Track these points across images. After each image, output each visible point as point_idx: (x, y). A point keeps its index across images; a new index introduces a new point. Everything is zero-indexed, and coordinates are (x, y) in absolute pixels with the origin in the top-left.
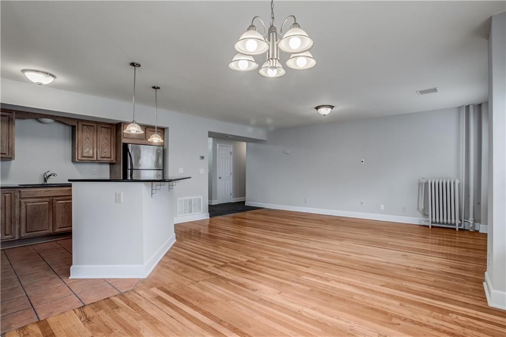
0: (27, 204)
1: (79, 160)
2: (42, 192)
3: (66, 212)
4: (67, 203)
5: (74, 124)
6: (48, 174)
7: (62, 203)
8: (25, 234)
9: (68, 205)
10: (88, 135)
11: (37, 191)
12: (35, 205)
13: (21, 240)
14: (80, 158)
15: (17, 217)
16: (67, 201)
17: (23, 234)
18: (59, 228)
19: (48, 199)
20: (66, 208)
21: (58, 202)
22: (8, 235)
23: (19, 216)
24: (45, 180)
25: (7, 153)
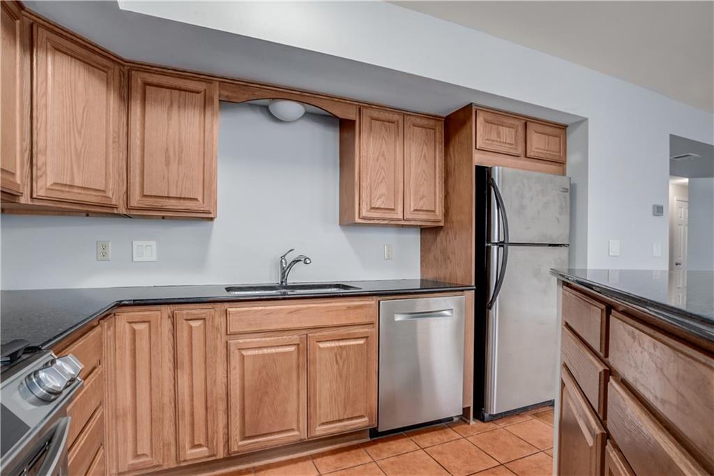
0: (244, 353)
1: (364, 218)
2: (281, 315)
3: (341, 377)
4: (341, 347)
5: (351, 114)
6: (290, 258)
7: (332, 348)
8: (240, 443)
9: (344, 353)
10: (384, 146)
11: (271, 313)
12: (263, 355)
13: (230, 459)
14: (364, 213)
15: (220, 390)
16: (342, 343)
17: (238, 445)
18: (323, 424)
19: (295, 338)
20: (341, 362)
21: (322, 345)
22: (200, 446)
23: (224, 388)
24: (284, 275)
25: (200, 199)
